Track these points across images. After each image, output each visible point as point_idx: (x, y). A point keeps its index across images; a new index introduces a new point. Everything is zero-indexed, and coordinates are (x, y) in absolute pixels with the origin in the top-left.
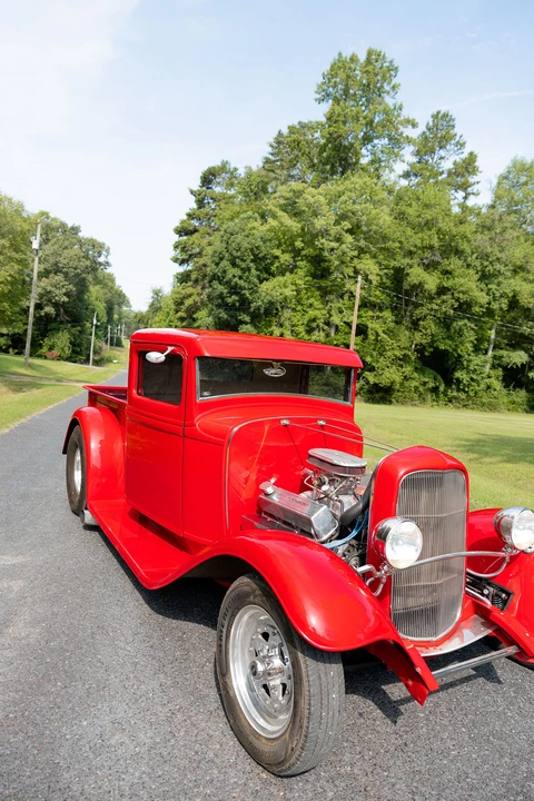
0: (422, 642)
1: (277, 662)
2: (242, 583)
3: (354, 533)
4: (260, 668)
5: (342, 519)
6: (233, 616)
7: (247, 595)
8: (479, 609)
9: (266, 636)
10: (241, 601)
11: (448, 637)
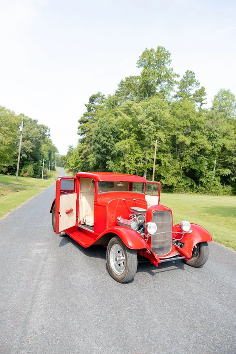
0: (160, 256)
1: (122, 258)
2: (113, 239)
3: (142, 229)
4: (118, 259)
5: (139, 225)
6: (111, 248)
7: (114, 242)
8: (177, 249)
9: (119, 252)
10: (113, 244)
11: (167, 255)
